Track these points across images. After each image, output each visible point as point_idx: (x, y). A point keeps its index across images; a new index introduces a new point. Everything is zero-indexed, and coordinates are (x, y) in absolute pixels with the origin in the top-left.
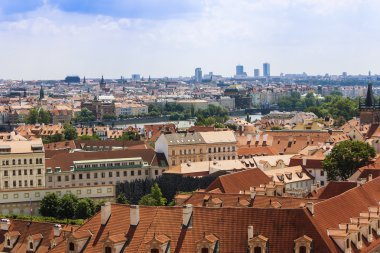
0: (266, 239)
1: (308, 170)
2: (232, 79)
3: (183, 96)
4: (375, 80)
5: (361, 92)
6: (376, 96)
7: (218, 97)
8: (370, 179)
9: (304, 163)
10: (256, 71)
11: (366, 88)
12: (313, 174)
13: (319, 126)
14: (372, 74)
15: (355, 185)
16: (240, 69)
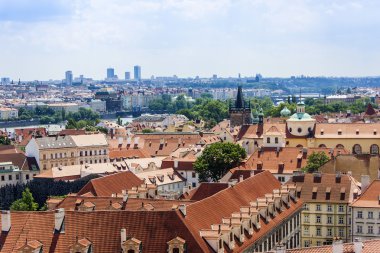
0: (139, 242)
1: (180, 172)
2: (102, 83)
3: (53, 100)
4: (245, 83)
5: (231, 94)
6: (246, 97)
7: (89, 100)
8: (241, 179)
9: (176, 165)
10: (127, 74)
11: (236, 90)
12: (184, 176)
13: (190, 128)
14: (242, 77)
15: (226, 186)
16: (111, 72)
